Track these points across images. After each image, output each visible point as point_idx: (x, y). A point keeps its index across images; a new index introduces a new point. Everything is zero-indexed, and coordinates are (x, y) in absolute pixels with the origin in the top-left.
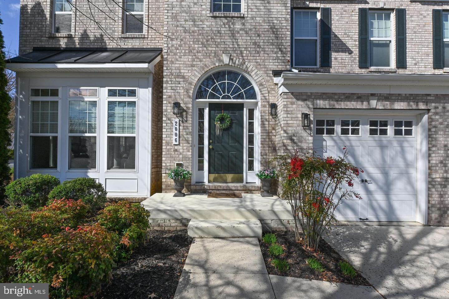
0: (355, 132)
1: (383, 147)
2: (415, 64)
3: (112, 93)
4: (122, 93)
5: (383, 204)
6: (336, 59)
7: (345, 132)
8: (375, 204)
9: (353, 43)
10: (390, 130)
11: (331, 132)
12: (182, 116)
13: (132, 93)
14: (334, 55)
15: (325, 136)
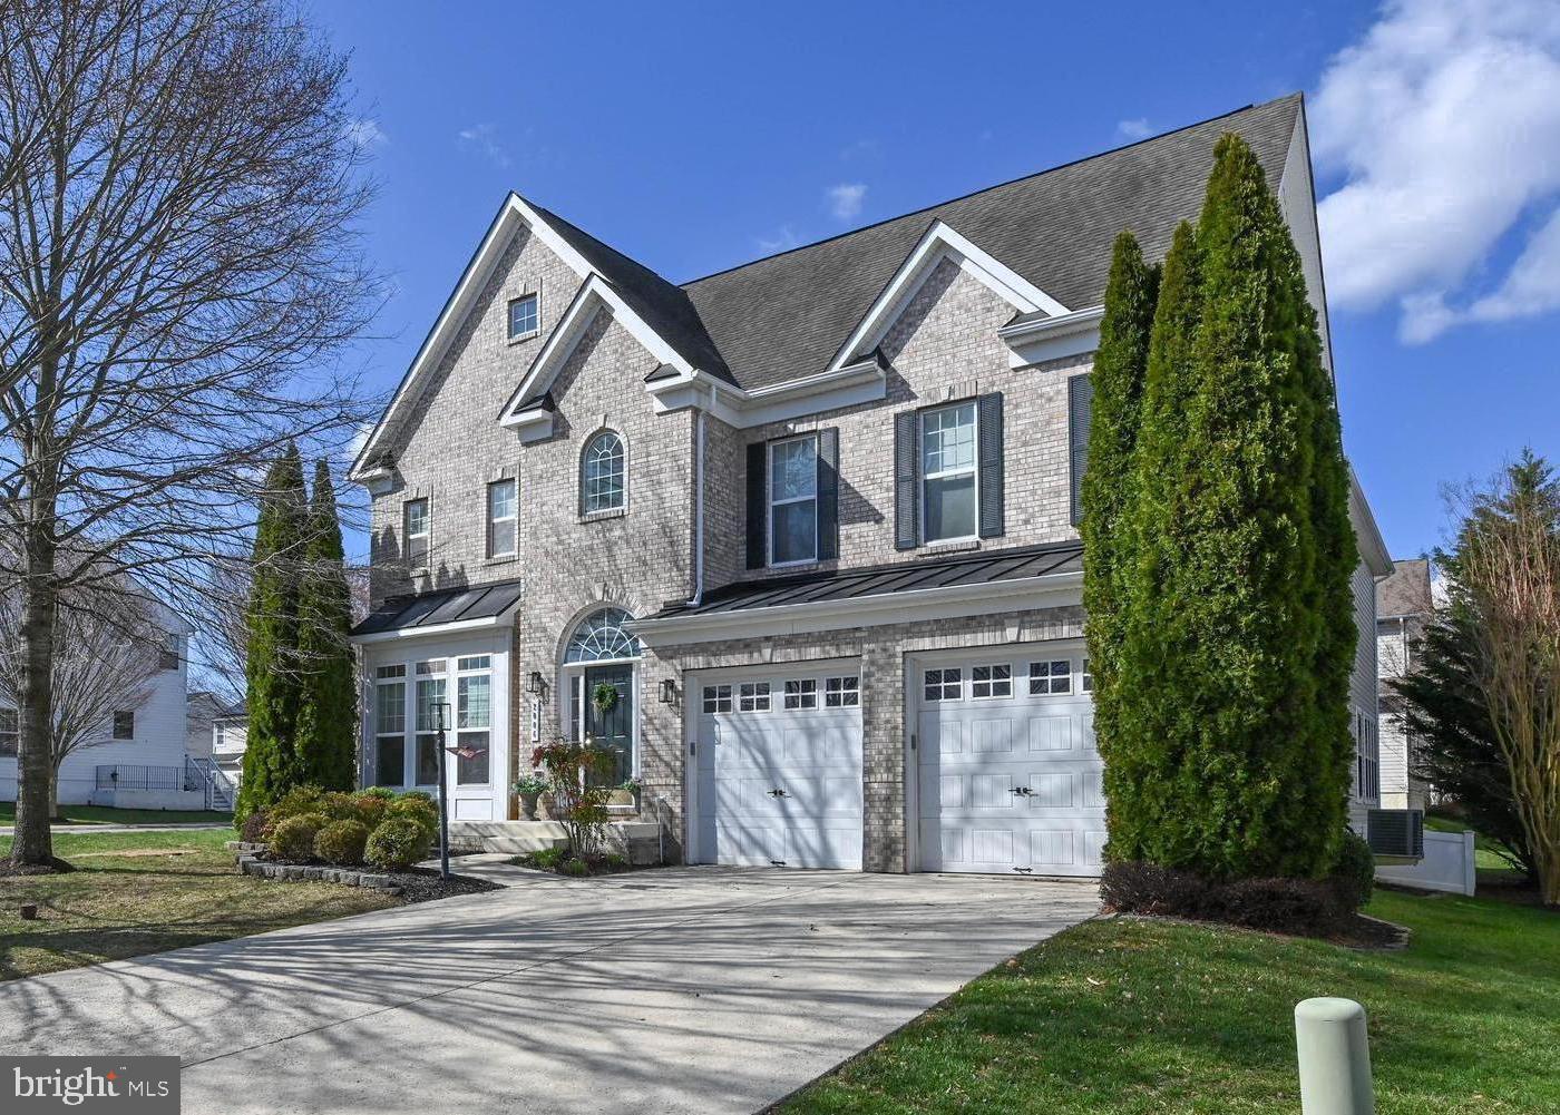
0: (763, 704)
1: (811, 734)
2: (1026, 522)
3: (463, 665)
4: (475, 664)
5: (814, 841)
6: (848, 537)
7: (747, 706)
8: (800, 842)
9: (881, 497)
10: (820, 696)
11: (725, 707)
12: (542, 694)
13: (486, 663)
14: (844, 530)
15: (717, 715)
